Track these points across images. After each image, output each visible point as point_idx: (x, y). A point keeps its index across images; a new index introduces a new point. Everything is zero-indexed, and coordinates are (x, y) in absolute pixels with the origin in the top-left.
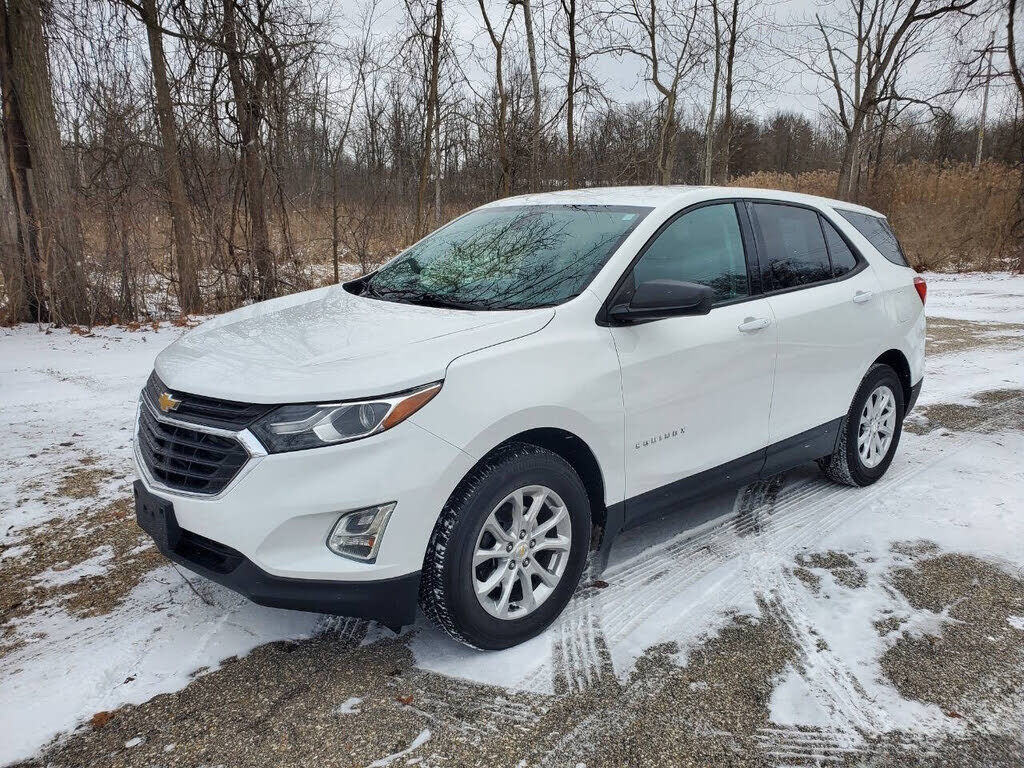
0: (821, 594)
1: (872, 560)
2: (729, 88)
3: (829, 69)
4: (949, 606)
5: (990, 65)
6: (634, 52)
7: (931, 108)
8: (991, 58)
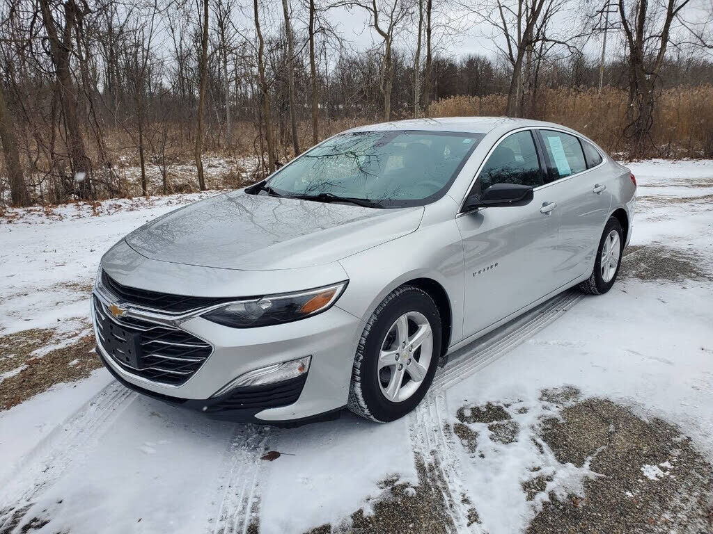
0: (477, 454)
1: (524, 411)
2: (429, 31)
3: (500, 22)
4: (590, 458)
5: (607, 22)
6: (361, 5)
7: (569, 47)
8: (607, 16)
